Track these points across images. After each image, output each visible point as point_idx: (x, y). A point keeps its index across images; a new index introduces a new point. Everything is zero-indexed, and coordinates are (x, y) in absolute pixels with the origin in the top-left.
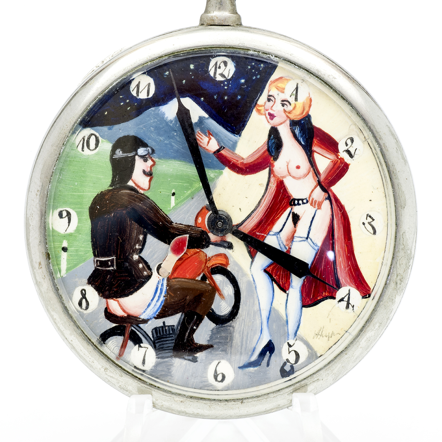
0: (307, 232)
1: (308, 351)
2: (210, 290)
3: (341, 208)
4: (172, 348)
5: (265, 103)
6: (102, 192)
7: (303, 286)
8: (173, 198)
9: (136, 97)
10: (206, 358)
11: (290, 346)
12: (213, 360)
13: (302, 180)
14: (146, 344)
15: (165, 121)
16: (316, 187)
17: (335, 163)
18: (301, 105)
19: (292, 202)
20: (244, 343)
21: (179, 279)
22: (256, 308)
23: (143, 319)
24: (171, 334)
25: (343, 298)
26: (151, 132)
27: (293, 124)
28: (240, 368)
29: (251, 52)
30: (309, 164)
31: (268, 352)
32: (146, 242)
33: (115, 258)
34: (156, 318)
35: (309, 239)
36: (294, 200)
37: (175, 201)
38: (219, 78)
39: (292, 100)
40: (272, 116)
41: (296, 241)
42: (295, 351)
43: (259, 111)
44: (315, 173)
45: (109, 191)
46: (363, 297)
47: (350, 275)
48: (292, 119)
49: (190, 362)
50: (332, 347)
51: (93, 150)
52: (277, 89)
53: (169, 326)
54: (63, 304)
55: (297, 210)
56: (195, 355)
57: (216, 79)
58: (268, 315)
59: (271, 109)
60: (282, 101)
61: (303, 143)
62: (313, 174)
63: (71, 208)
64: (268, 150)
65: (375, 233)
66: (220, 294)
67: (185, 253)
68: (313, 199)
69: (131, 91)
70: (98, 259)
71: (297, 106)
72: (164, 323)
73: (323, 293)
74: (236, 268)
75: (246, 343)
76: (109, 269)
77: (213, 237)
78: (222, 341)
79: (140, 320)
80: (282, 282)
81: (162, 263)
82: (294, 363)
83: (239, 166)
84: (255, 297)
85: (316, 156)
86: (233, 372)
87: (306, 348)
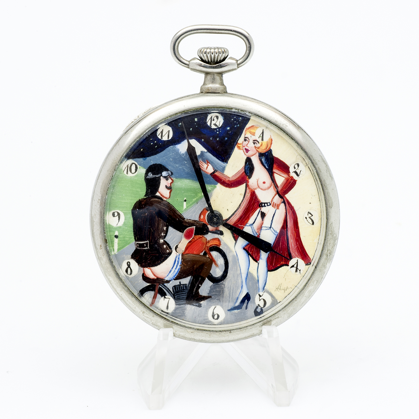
0: (270, 224)
1: (272, 299)
2: (209, 261)
3: (292, 208)
4: (186, 298)
5: (243, 142)
6: (140, 200)
7: (268, 258)
8: (185, 203)
9: (160, 139)
10: (207, 304)
11: (260, 296)
12: (211, 306)
13: (267, 191)
14: (169, 296)
15: (179, 154)
16: (275, 195)
17: (287, 180)
18: (266, 143)
19: (261, 205)
20: (231, 295)
21: (190, 255)
22: (239, 272)
23: (167, 280)
24: (185, 289)
25: (294, 265)
26: (171, 161)
27: (261, 155)
28: (228, 310)
29: (233, 110)
30: (271, 180)
31: (246, 300)
32: (168, 231)
33: (148, 242)
34: (175, 280)
35: (271, 228)
36: (262, 203)
37: (186, 205)
38: (213, 127)
39: (260, 140)
40: (247, 150)
41: (263, 230)
42: (263, 299)
43: (239, 147)
44: (275, 186)
45: (145, 199)
46: (306, 265)
47: (298, 251)
48: (260, 152)
49: (197, 307)
50: (287, 296)
51: (133, 173)
52: (250, 133)
53: (183, 285)
54: (116, 271)
55: (263, 209)
56: (200, 303)
57: (212, 127)
58: (246, 277)
59: (247, 146)
60: (254, 141)
61: (267, 167)
62: (274, 187)
63: (120, 210)
64: (245, 172)
65: (313, 224)
66: (215, 264)
67: (193, 238)
68: (274, 203)
69: (158, 135)
70: (137, 242)
71: (263, 144)
72: (180, 282)
73: (280, 263)
74: (226, 247)
75: (233, 295)
76: (144, 249)
77: (210, 228)
78: (217, 293)
79: (165, 281)
80: (255, 256)
81: (178, 245)
82: (263, 307)
83: (227, 182)
84: (238, 265)
85: (275, 175)
86: (224, 313)
87: (270, 297)
